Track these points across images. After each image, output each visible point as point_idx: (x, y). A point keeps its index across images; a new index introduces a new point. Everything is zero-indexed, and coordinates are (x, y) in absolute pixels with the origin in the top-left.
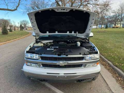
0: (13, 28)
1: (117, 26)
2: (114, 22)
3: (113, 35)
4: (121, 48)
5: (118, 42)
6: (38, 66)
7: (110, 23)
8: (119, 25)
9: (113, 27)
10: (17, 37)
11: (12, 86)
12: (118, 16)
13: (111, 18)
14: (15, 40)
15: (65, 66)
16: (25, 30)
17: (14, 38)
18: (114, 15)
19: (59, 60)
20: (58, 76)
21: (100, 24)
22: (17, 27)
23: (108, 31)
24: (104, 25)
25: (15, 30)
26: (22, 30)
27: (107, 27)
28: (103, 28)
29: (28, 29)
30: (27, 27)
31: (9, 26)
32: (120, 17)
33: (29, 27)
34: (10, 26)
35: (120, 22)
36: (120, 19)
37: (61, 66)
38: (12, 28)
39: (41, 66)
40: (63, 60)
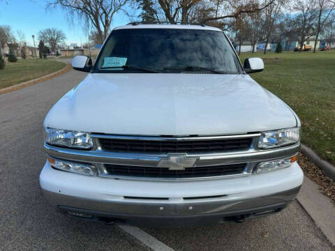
0: (19, 52)
1: (306, 45)
2: (299, 35)
3: (299, 70)
4: (328, 105)
5: (319, 88)
6: (92, 173)
7: (287, 38)
8: (312, 44)
9: (296, 50)
10: (31, 77)
11: (10, 235)
12: (310, 19)
13: (291, 22)
14: (24, 86)
15: (188, 169)
16: (52, 58)
17: (22, 79)
18: (300, 16)
19: (166, 151)
20: (165, 206)
21: (261, 41)
22: (31, 49)
23: (285, 60)
24: (272, 43)
25: (24, 56)
26: (45, 56)
27: (279, 50)
28: (270, 50)
29: (63, 54)
30: (59, 47)
31: (6, 45)
32: (315, 21)
33: (66, 48)
34: (10, 46)
35: (315, 35)
36: (314, 27)
37: (174, 171)
38: (15, 51)
39: (102, 172)
40: (180, 151)
